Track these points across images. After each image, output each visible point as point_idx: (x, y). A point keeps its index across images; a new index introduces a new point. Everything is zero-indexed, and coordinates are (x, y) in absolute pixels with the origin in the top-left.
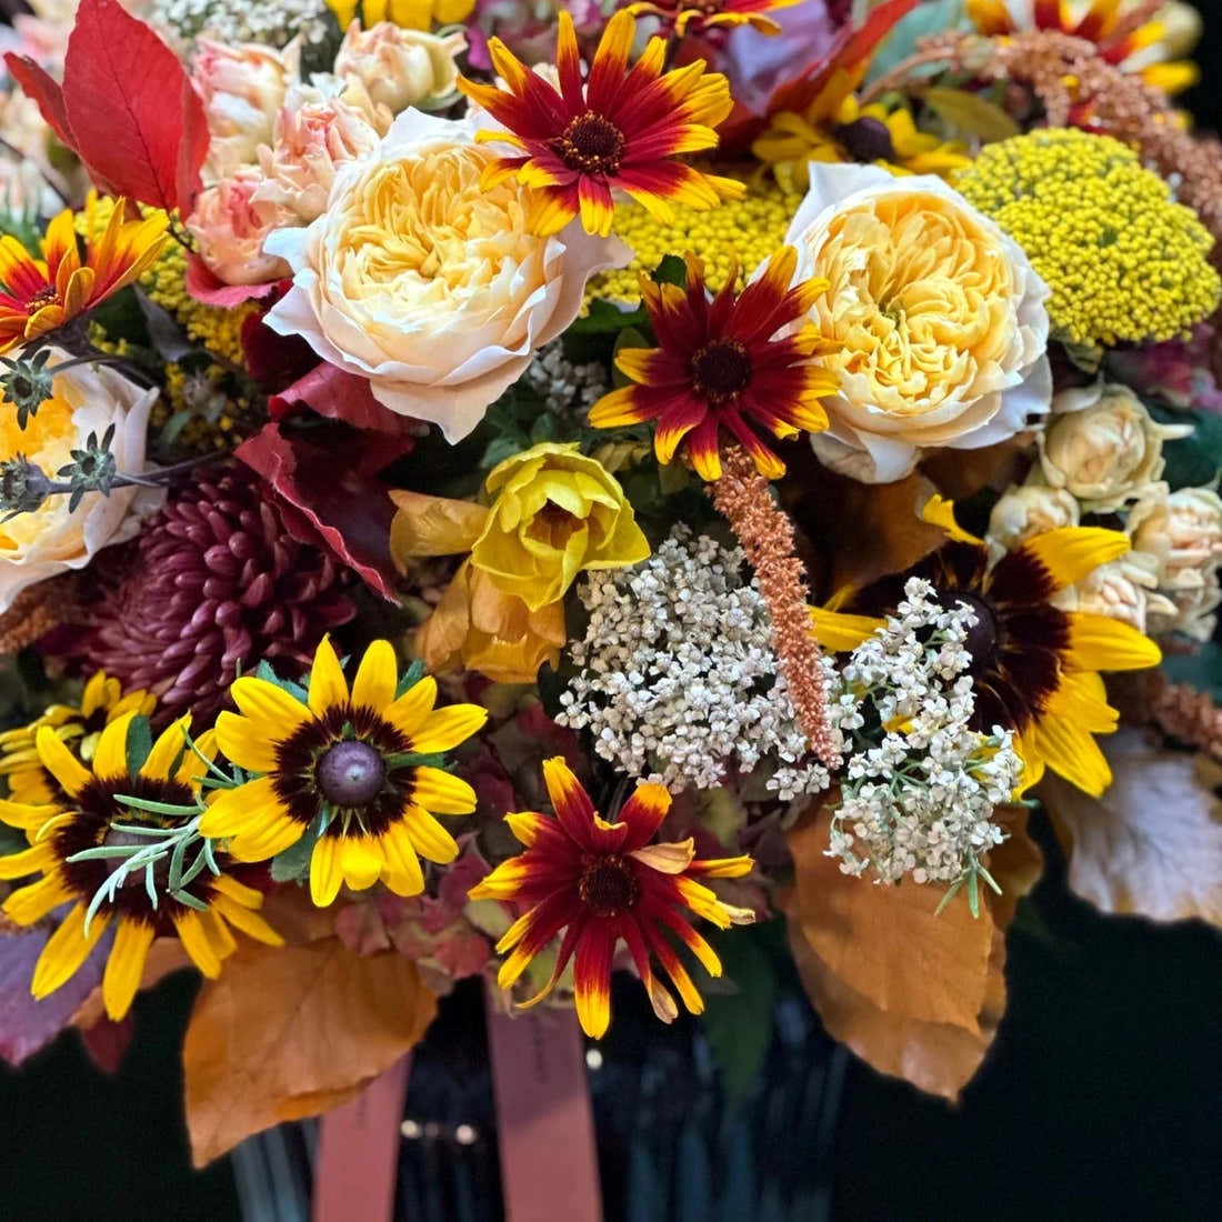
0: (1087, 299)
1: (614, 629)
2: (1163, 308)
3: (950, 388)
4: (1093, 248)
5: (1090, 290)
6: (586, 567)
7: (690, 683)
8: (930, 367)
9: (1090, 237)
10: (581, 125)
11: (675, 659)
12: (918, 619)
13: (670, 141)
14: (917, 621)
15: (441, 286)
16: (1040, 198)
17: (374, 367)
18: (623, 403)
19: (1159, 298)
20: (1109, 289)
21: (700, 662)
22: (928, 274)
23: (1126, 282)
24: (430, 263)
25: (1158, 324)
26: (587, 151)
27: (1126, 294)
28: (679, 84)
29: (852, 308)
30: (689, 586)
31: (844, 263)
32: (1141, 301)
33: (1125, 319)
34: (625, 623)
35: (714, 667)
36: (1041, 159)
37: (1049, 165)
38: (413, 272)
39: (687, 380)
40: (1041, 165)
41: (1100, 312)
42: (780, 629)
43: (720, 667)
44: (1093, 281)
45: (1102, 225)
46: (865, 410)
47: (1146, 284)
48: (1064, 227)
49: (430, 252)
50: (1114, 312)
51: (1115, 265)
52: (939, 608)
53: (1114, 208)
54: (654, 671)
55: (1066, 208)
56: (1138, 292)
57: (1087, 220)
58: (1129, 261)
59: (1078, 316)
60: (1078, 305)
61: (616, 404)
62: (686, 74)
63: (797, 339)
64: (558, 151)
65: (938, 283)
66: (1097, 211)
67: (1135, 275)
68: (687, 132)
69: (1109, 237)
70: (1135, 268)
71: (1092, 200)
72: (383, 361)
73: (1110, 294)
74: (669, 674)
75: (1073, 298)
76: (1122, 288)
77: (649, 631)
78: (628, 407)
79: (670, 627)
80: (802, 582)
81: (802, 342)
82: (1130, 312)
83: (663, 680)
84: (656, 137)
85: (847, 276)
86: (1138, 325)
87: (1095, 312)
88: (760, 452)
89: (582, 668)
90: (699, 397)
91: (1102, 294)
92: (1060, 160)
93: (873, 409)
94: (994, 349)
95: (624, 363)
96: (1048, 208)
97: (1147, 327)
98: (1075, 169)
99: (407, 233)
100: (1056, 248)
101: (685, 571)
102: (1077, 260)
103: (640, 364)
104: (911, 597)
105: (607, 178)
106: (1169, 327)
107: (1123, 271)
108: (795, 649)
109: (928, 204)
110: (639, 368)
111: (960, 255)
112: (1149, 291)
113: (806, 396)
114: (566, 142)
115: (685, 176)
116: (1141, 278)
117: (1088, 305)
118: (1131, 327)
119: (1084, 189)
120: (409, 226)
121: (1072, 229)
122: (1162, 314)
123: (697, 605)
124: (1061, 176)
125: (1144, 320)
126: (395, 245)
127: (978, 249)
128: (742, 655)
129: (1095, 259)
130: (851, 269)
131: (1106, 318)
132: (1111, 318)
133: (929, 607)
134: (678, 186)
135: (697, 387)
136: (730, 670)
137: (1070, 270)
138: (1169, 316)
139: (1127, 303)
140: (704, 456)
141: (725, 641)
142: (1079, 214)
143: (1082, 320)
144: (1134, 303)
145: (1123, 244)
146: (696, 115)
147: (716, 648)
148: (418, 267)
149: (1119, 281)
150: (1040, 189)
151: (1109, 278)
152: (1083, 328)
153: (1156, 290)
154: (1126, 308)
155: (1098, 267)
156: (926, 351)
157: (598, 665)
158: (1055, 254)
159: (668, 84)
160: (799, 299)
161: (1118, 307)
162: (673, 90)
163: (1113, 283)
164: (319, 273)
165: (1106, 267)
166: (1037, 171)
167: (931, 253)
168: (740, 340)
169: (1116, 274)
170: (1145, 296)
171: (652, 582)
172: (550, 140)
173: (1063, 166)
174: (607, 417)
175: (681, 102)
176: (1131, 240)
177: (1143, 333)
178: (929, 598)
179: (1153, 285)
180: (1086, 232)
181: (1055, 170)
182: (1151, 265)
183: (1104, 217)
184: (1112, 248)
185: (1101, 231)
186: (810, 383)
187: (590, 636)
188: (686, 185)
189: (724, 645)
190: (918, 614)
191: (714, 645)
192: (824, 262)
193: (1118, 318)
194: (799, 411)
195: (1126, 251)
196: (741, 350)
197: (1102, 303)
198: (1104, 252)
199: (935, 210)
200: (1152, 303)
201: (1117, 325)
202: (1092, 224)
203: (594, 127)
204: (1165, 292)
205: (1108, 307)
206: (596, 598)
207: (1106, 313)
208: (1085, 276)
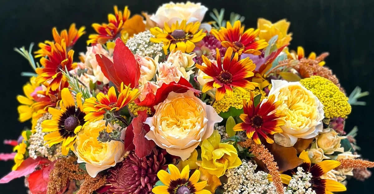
0: (329, 108)
1: (234, 181)
2: (343, 110)
3: (306, 125)
4: (329, 98)
5: (329, 106)
6: (228, 169)
7: (251, 192)
8: (302, 120)
9: (328, 96)
10: (223, 73)
11: (247, 187)
12: (301, 175)
13: (243, 75)
14: (301, 176)
15: (182, 128)
16: (316, 88)
17: (169, 146)
18: (240, 126)
19: (342, 109)
20: (333, 106)
21: (252, 188)
22: (298, 102)
23: (336, 105)
24: (179, 123)
25: (342, 114)
26: (225, 79)
27: (336, 107)
28: (244, 63)
29: (286, 108)
30: (249, 171)
31: (283, 99)
32: (339, 109)
33: (336, 112)
34: (236, 180)
35: (255, 188)
36: (315, 81)
37: (317, 82)
38: (175, 126)
39: (250, 123)
40: (315, 82)
41: (331, 111)
42: (274, 176)
43: (256, 188)
44: (330, 104)
45: (330, 93)
46: (290, 129)
47: (339, 105)
48: (322, 94)
49: (179, 121)
50: (334, 111)
51: (333, 101)
52: (305, 173)
53: (331, 90)
54: (242, 190)
55: (322, 90)
56: (338, 107)
57: (327, 92)
58: (336, 101)
59: (327, 111)
60: (327, 109)
61: (238, 127)
62: (245, 60)
63: (275, 114)
64: (219, 79)
65: (301, 104)
66: (328, 90)
67: (337, 103)
68: (247, 73)
69: (331, 96)
70: (337, 102)
71: (327, 88)
72: (171, 145)
73: (333, 107)
74: (246, 190)
75: (326, 108)
76: (335, 106)
77: (241, 182)
78: (241, 127)
79: (245, 180)
80: (277, 166)
81: (277, 114)
82: (337, 111)
83: (245, 191)
84: (240, 75)
85: (284, 101)
86: (338, 114)
87: (330, 111)
88: (268, 138)
89: (226, 190)
90: (253, 127)
91: (331, 107)
92: (319, 81)
93: (291, 128)
94: (314, 116)
95: (242, 117)
96: (318, 90)
97: (340, 114)
98: (322, 83)
99: (173, 118)
100: (321, 98)
101: (248, 168)
102: (326, 100)
103: (244, 118)
104: (299, 171)
105: (230, 84)
106: (344, 115)
107: (335, 103)
108: (277, 180)
109: (297, 87)
110: (244, 119)
111: (304, 98)
112: (340, 107)
113: (277, 125)
114: (220, 77)
115: (247, 83)
116: (339, 104)
117: (329, 109)
118: (337, 114)
119: (325, 87)
120: (174, 116)
121: (324, 94)
122: (343, 112)
123: (251, 175)
124: (319, 84)
125: (340, 113)
126: (171, 120)
127: (308, 97)
128: (260, 186)
129: (330, 100)
130: (285, 100)
131: (332, 112)
132: (333, 112)
133: (303, 173)
134: (246, 85)
135: (253, 125)
136: (259, 189)
137: (325, 102)
138: (344, 112)
139: (336, 109)
140: (256, 139)
141: (257, 183)
142: (325, 91)
143: (328, 112)
144: (337, 109)
145: (334, 97)
146: (248, 69)
147: (255, 184)
148: (176, 124)
149: (334, 105)
150: (316, 86)
151: (332, 104)
152: (328, 114)
153: (341, 107)
154: (336, 110)
155: (330, 102)
156: (300, 117)
157: (230, 189)
158: (321, 99)
159: (241, 63)
160: (275, 106)
161: (334, 110)
162: (242, 64)
163: (333, 105)
164: (156, 127)
165: (332, 102)
166: (314, 83)
167: (299, 98)
168: (261, 115)
169: (333, 103)
170: (339, 108)
171: (242, 170)
172: (216, 77)
173: (319, 82)
174: (236, 129)
175: (244, 67)
176: (335, 97)
177: (339, 115)
178: (303, 171)
179: (341, 106)
180: (327, 94)
181: (318, 83)
182: (340, 102)
183: (330, 92)
184: (332, 98)
185: (330, 94)
186: (278, 123)
187: (229, 182)
188: (248, 85)
189: (256, 184)
190: (301, 174)
191: (254, 184)
192: (279, 98)
193: (334, 112)
194: (276, 129)
195: (335, 99)
196: (261, 117)
197: (332, 109)
198: (331, 99)
199: (299, 89)
200: (341, 109)
201: (334, 113)
202: (328, 93)
203: (225, 73)
204: (343, 107)
205: (333, 110)
206: (230, 174)
207: (332, 111)
208: (328, 103)
